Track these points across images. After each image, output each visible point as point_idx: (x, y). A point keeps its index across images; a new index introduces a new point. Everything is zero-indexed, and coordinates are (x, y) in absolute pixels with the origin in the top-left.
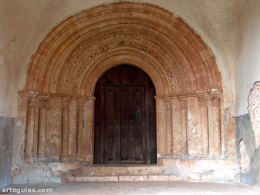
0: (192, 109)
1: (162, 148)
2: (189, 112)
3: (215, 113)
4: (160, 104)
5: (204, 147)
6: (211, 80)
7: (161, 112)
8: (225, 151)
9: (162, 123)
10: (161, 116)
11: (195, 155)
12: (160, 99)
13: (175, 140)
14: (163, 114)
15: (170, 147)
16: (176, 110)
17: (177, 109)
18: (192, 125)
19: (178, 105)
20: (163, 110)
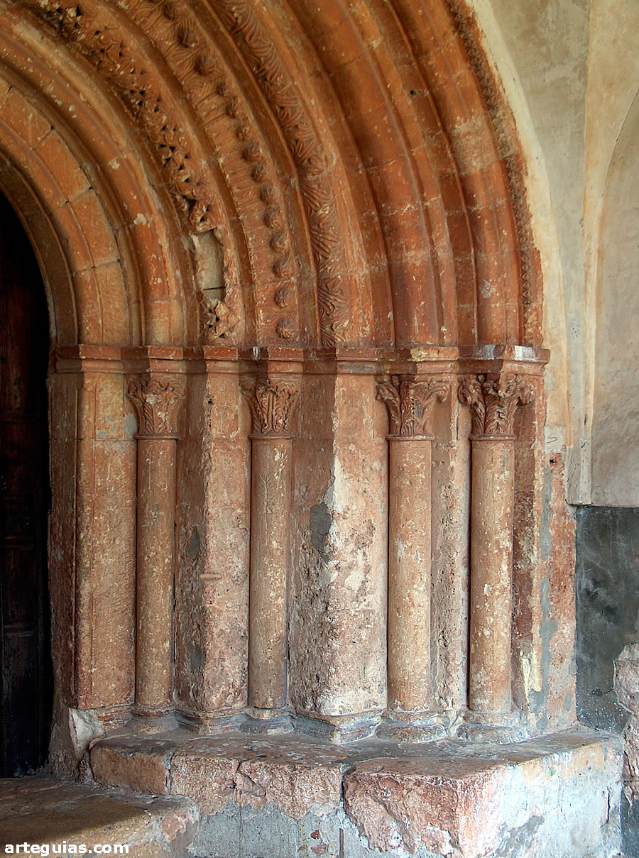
0: (352, 447)
1: (107, 677)
2: (337, 464)
3: (501, 484)
4: (101, 397)
5: (418, 671)
6: (494, 289)
7: (109, 447)
8: (538, 689)
9: (110, 515)
10: (104, 474)
11: (358, 720)
12: (102, 365)
13: (215, 631)
14: (118, 461)
15: (164, 667)
16: (223, 442)
17: (228, 440)
18: (351, 546)
19: (236, 416)
20: (115, 435)
